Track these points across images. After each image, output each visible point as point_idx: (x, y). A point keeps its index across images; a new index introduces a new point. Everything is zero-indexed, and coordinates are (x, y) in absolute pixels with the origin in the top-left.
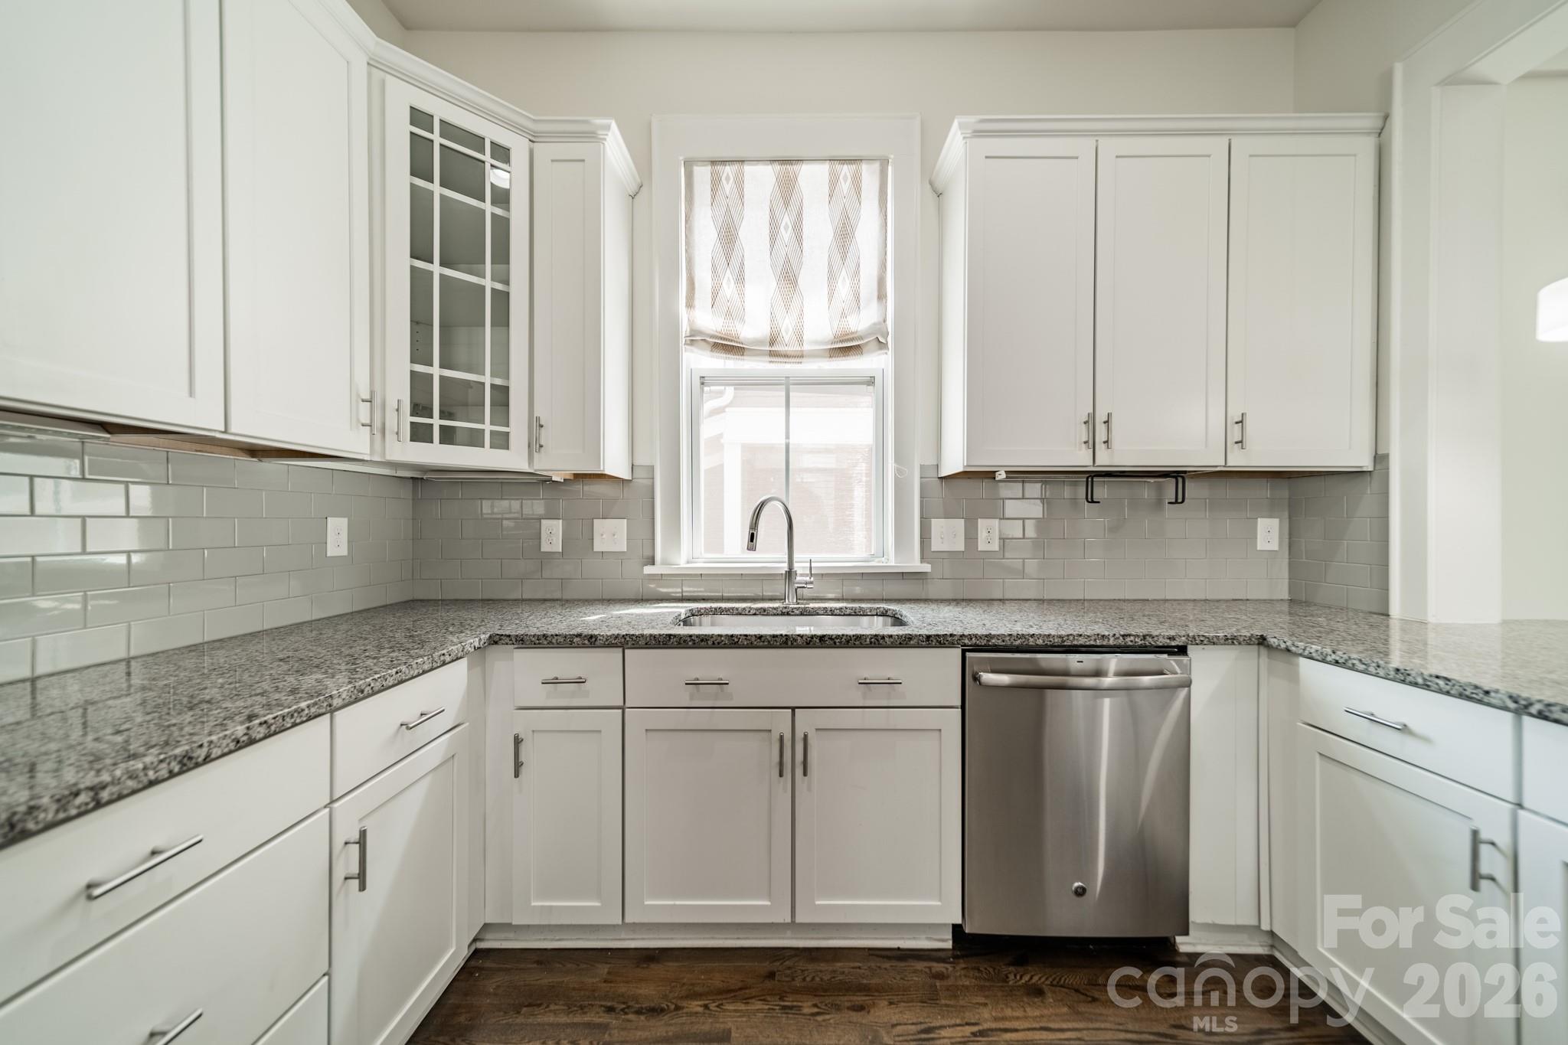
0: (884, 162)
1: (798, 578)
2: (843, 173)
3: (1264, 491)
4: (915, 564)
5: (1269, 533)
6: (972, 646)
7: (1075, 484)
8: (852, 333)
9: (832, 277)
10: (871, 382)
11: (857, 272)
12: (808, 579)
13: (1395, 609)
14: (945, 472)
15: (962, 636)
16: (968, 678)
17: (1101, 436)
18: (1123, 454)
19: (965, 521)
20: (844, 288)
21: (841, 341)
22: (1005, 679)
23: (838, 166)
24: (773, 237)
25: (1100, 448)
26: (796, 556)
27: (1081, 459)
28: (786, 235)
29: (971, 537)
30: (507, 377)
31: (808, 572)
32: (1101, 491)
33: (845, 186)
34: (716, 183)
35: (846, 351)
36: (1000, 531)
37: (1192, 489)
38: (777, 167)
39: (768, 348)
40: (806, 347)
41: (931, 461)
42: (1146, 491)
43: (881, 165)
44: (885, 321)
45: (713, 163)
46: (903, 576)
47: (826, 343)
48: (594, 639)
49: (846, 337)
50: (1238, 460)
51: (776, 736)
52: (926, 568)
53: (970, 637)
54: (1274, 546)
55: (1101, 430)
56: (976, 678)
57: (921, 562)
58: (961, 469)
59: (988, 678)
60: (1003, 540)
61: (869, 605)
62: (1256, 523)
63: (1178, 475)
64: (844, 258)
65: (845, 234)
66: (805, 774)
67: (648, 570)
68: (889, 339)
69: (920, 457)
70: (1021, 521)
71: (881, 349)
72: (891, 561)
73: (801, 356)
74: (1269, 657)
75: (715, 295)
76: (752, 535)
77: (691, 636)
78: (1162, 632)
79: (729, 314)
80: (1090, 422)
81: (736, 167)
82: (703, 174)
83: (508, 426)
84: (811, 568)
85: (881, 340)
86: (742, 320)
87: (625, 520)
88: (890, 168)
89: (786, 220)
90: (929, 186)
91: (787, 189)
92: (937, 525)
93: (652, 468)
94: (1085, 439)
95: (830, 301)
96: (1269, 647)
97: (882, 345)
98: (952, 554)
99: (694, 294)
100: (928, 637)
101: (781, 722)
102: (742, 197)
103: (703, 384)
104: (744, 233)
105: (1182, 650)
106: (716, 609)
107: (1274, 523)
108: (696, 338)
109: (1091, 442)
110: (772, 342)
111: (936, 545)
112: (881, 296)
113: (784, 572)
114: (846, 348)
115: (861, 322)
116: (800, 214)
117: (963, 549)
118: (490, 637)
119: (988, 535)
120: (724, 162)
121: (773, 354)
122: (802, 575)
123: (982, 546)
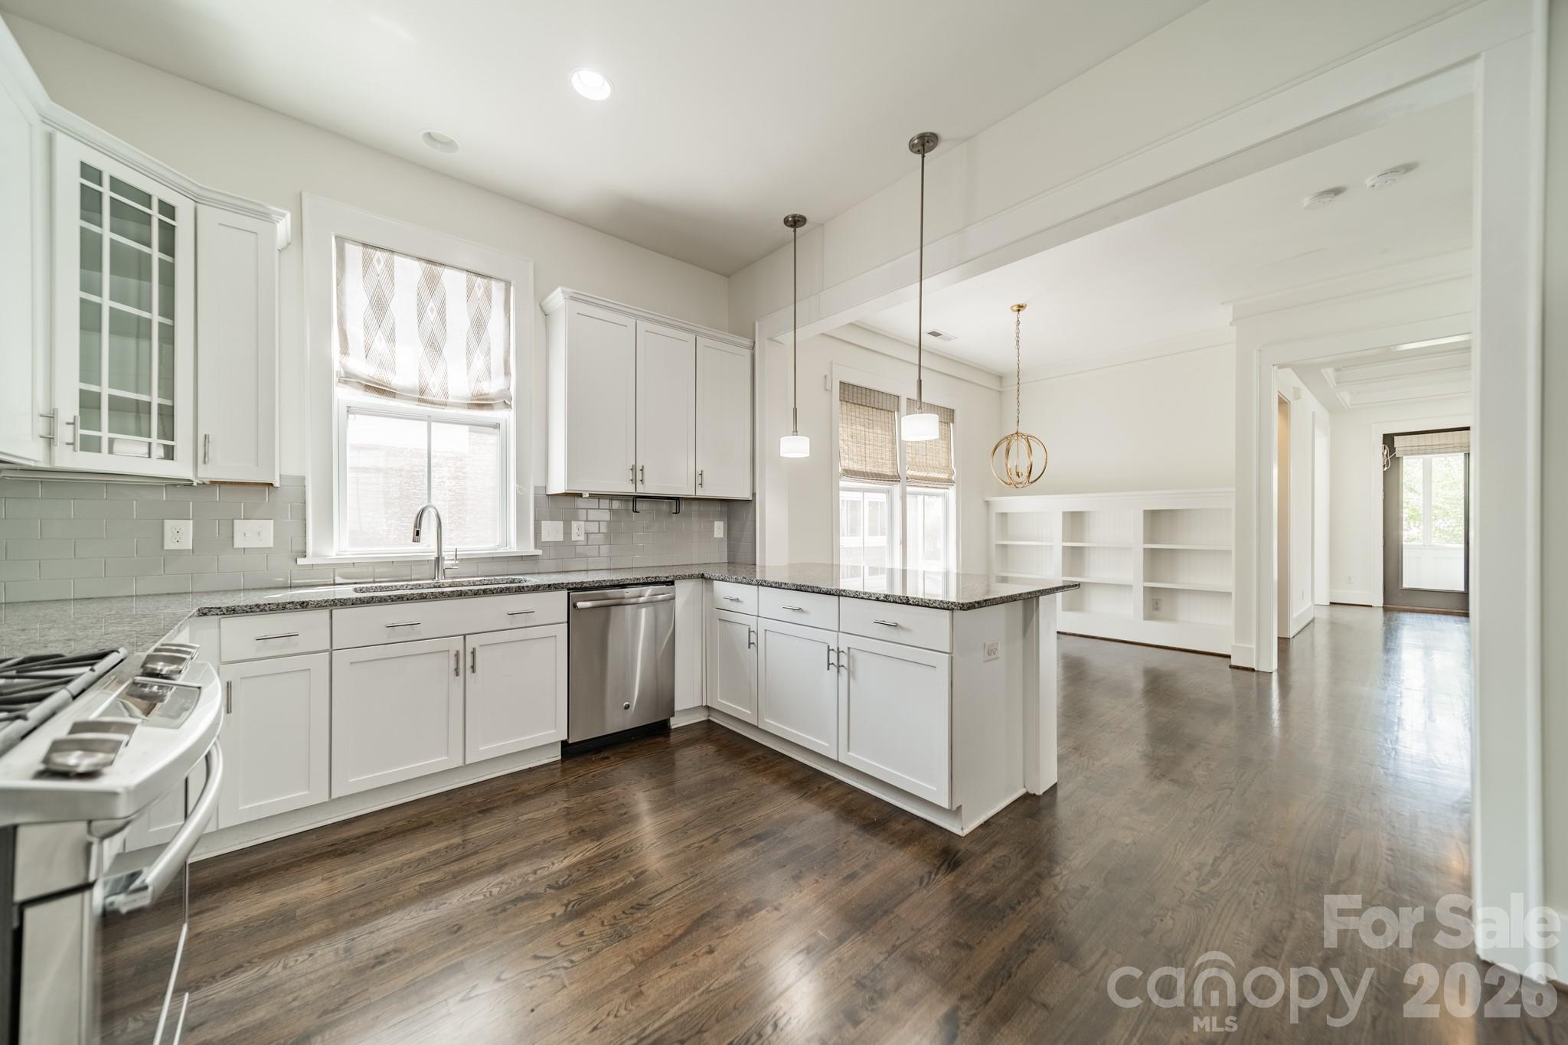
0: (508, 284)
1: (446, 562)
2: (477, 283)
3: (718, 508)
4: (531, 550)
5: (719, 529)
6: (572, 588)
7: (628, 501)
8: (485, 394)
9: (469, 352)
10: (497, 426)
11: (488, 352)
12: (453, 562)
13: (758, 563)
14: (552, 491)
15: (568, 584)
16: (571, 606)
17: (639, 477)
18: (649, 488)
19: (564, 524)
20: (479, 363)
21: (478, 400)
22: (588, 604)
23: (474, 278)
24: (421, 315)
25: (639, 483)
26: (444, 547)
27: (628, 489)
28: (431, 316)
29: (567, 532)
30: (173, 399)
31: (454, 558)
32: (640, 506)
33: (479, 292)
34: (367, 264)
35: (480, 406)
36: (585, 528)
37: (683, 507)
38: (424, 264)
39: (418, 396)
40: (450, 400)
41: (541, 484)
42: (664, 507)
43: (506, 285)
44: (509, 389)
45: (365, 245)
46: (522, 558)
47: (467, 399)
48: (305, 604)
49: (481, 397)
50: (701, 493)
51: (453, 653)
52: (539, 552)
53: (572, 584)
54: (721, 536)
55: (639, 473)
56: (575, 606)
57: (535, 549)
58: (563, 492)
59: (580, 604)
60: (587, 534)
61: (502, 577)
62: (714, 525)
63: (677, 499)
64: (479, 341)
65: (479, 325)
66: (474, 671)
67: (301, 561)
68: (512, 402)
69: (533, 481)
70: (597, 523)
71: (507, 408)
72: (513, 548)
73: (445, 405)
74: (706, 583)
75: (368, 350)
76: (418, 532)
77: (389, 596)
78: (663, 575)
79: (381, 364)
80: (634, 469)
81: (386, 254)
82: (354, 252)
83: (173, 440)
84: (456, 555)
85: (507, 402)
86: (394, 371)
87: (272, 521)
88: (512, 288)
89: (432, 305)
90: (539, 307)
91: (432, 283)
92: (546, 525)
93: (303, 478)
94: (631, 478)
95: (468, 369)
96: (706, 579)
97: (507, 406)
98: (556, 544)
99: (347, 344)
100: (549, 585)
101: (457, 644)
102: (392, 278)
103: (348, 411)
104: (394, 306)
105: (672, 583)
106: (376, 587)
107: (722, 523)
108: (348, 378)
109: (634, 480)
110: (422, 392)
111: (545, 537)
112: (507, 373)
113: (434, 559)
114: (481, 403)
115: (493, 387)
116: (443, 303)
117: (562, 540)
118: (199, 610)
119: (578, 531)
120: (375, 248)
121: (420, 400)
122: (447, 560)
123: (574, 538)
